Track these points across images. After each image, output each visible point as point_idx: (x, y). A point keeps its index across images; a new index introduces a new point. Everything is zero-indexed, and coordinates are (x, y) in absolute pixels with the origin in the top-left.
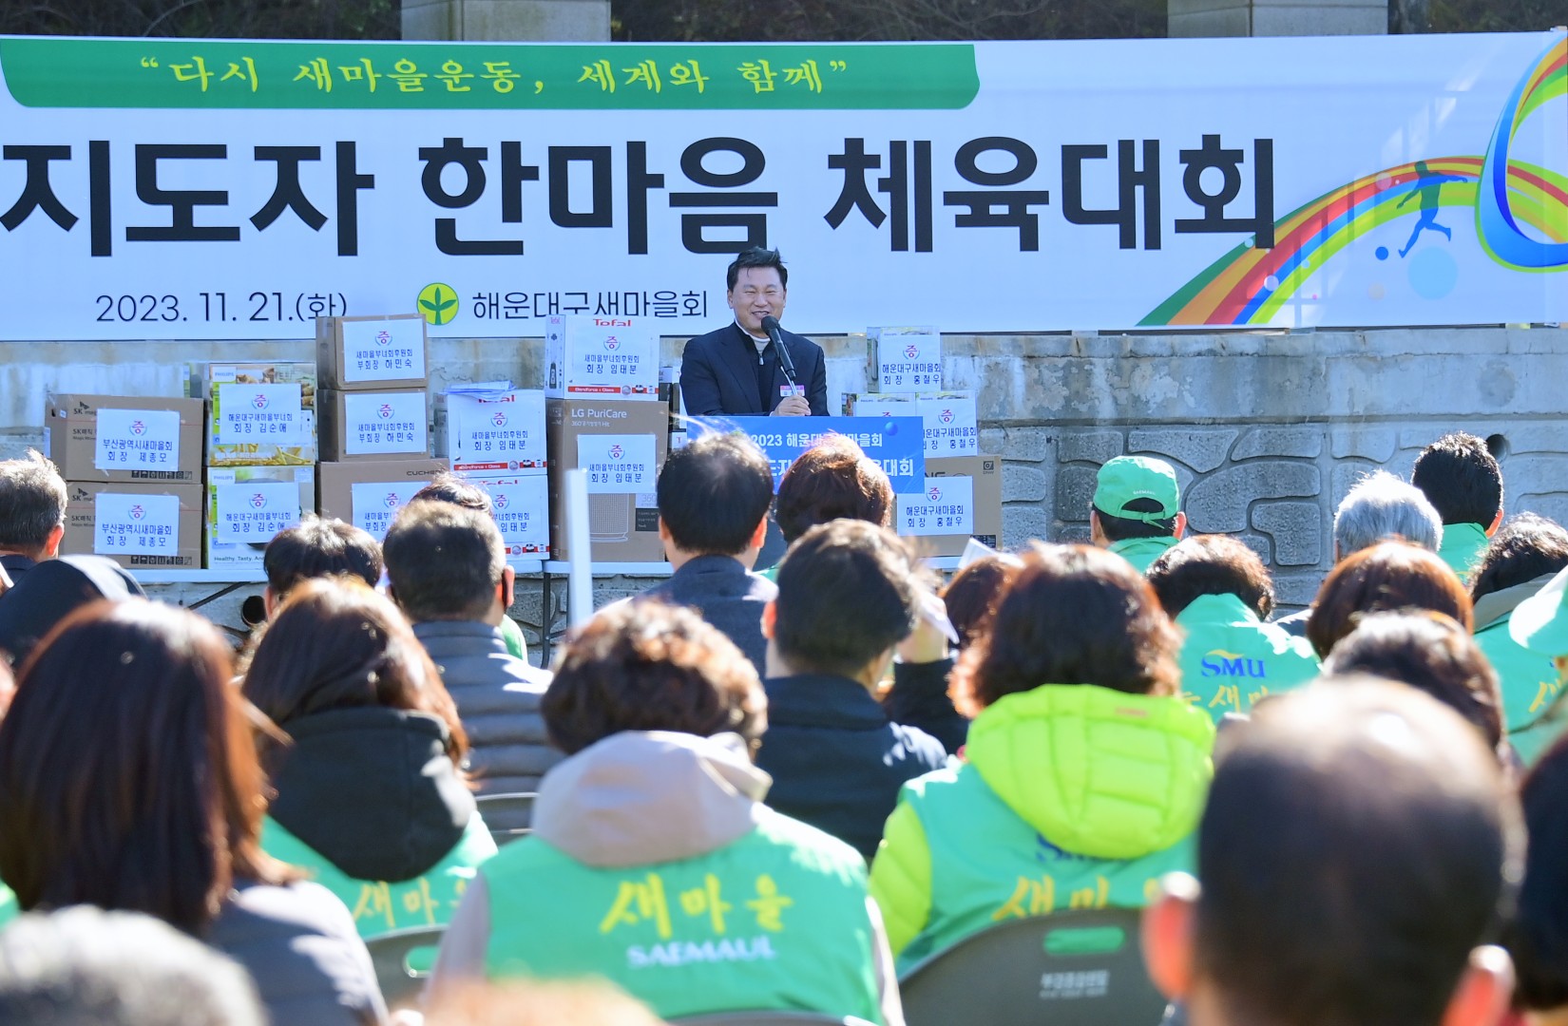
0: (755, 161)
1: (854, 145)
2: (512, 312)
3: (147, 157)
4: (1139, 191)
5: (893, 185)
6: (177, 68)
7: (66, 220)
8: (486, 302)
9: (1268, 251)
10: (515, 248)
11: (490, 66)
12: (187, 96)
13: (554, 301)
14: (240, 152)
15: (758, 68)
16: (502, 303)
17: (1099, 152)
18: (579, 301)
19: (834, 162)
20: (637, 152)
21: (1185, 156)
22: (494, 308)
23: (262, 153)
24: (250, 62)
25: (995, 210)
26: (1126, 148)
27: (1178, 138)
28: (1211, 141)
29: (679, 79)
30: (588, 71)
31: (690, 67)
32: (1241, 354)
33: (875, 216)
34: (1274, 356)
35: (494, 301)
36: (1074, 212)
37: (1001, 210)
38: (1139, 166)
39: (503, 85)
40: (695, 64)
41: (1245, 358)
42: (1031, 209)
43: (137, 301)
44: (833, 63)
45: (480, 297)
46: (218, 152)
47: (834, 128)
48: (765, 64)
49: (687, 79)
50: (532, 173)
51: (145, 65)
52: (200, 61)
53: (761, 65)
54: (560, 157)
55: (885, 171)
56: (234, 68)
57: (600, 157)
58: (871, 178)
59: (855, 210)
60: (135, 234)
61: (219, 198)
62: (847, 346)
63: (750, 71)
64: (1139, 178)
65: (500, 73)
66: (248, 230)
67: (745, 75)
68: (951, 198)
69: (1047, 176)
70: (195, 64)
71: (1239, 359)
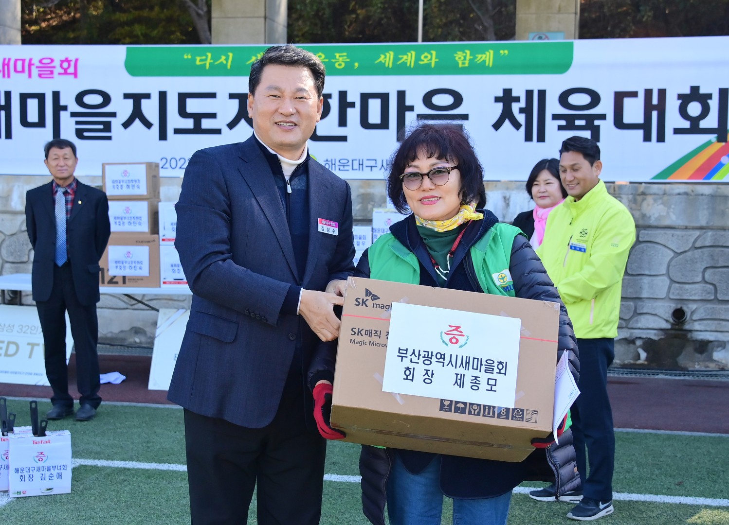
0: (458, 99)
1: (507, 92)
2: (342, 168)
3: (183, 98)
4: (655, 114)
5: (527, 111)
6: (198, 58)
7: (148, 125)
8: (330, 163)
9: (723, 144)
10: (343, 139)
11: (337, 55)
12: (200, 71)
13: (361, 163)
14: (223, 96)
15: (464, 55)
16: (337, 163)
17: (634, 94)
18: (372, 163)
19: (497, 100)
20: (401, 95)
21: (680, 96)
22: (333, 166)
23: (232, 96)
24: (231, 55)
25: (578, 123)
26: (648, 93)
27: (676, 88)
28: (695, 89)
29: (423, 61)
30: (383, 56)
31: (431, 54)
32: (702, 195)
33: (517, 125)
34: (720, 196)
35: (333, 163)
36: (619, 123)
37: (582, 123)
38: (655, 101)
39: (340, 65)
40: (434, 53)
41: (703, 197)
42: (597, 122)
43: (178, 160)
44: (502, 52)
45: (327, 161)
46: (213, 95)
47: (498, 84)
48: (468, 52)
49: (428, 60)
50: (352, 105)
51: (185, 57)
52: (209, 55)
53: (466, 53)
54: (365, 98)
55: (522, 104)
56: (223, 58)
57: (384, 98)
58: (515, 107)
59: (507, 122)
60: (177, 131)
61: (213, 116)
62: (496, 186)
63: (460, 56)
64: (655, 108)
65: (341, 59)
66: (225, 130)
67: (457, 59)
68: (555, 117)
69: (606, 106)
70: (207, 56)
71: (700, 197)
